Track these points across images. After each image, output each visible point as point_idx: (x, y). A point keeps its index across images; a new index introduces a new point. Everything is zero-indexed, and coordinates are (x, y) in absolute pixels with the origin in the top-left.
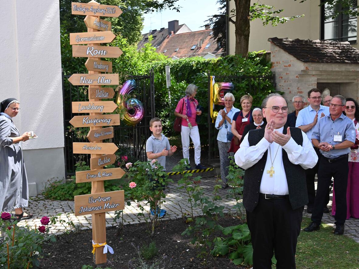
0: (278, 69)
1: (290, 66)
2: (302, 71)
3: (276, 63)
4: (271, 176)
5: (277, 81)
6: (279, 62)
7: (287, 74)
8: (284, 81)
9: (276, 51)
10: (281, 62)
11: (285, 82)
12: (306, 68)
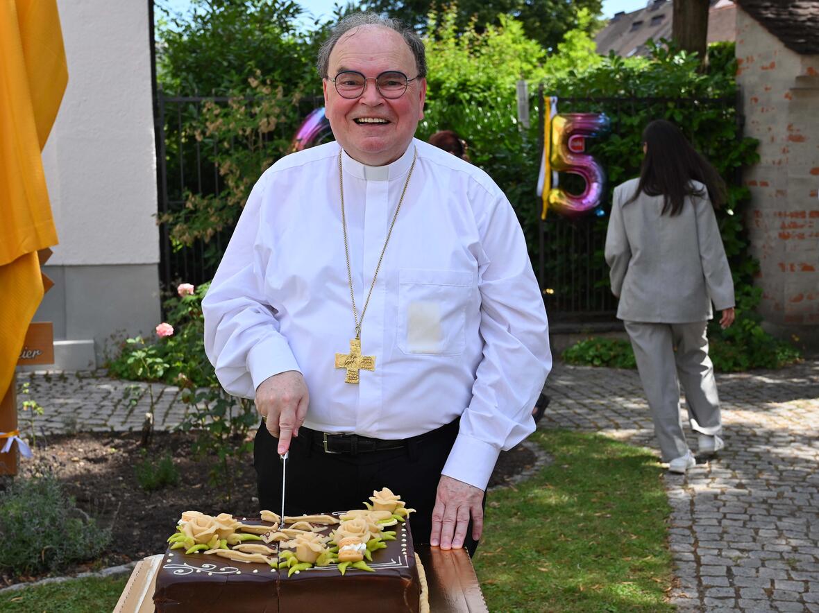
0: (748, 78)
1: (772, 66)
2: (799, 78)
3: (745, 61)
4: (351, 378)
5: (747, 109)
6: (752, 57)
7: (767, 89)
8: (759, 108)
9: (747, 26)
10: (755, 58)
11: (762, 111)
12: (810, 70)
